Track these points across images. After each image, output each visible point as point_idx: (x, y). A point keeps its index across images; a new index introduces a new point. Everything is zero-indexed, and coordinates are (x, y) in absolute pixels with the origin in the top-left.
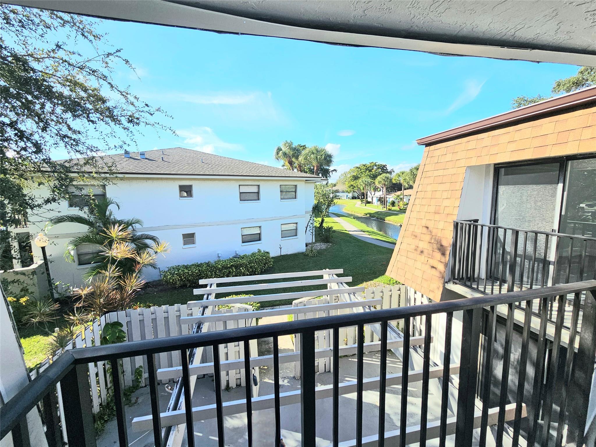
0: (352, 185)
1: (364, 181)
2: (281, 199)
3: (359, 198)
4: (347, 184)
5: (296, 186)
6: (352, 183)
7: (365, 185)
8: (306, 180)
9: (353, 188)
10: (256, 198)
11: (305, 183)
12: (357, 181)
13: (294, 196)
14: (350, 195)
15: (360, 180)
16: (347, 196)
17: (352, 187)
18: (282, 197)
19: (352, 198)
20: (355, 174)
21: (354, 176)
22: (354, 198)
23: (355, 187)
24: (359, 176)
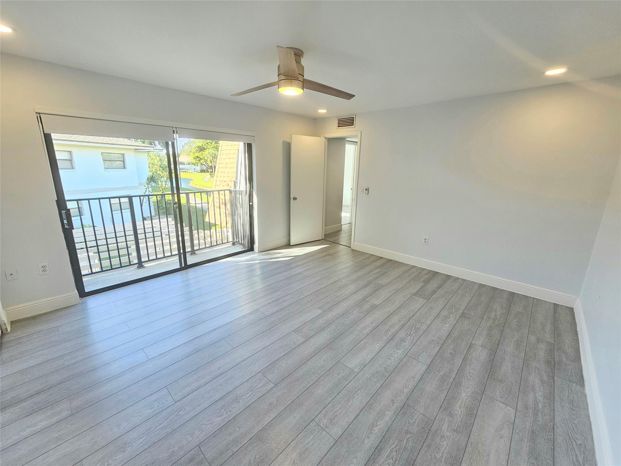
0: (198, 157)
1: (211, 154)
2: (105, 169)
3: (208, 172)
4: (192, 156)
5: (123, 155)
6: (197, 154)
7: (213, 157)
8: (135, 149)
9: (200, 160)
10: (70, 166)
11: (135, 151)
12: (204, 153)
13: (122, 166)
14: (198, 168)
15: (207, 152)
16: (195, 169)
17: (198, 159)
18: (106, 166)
19: (201, 171)
20: (201, 145)
21: (199, 147)
22: (202, 171)
23: (201, 159)
24: (205, 147)
